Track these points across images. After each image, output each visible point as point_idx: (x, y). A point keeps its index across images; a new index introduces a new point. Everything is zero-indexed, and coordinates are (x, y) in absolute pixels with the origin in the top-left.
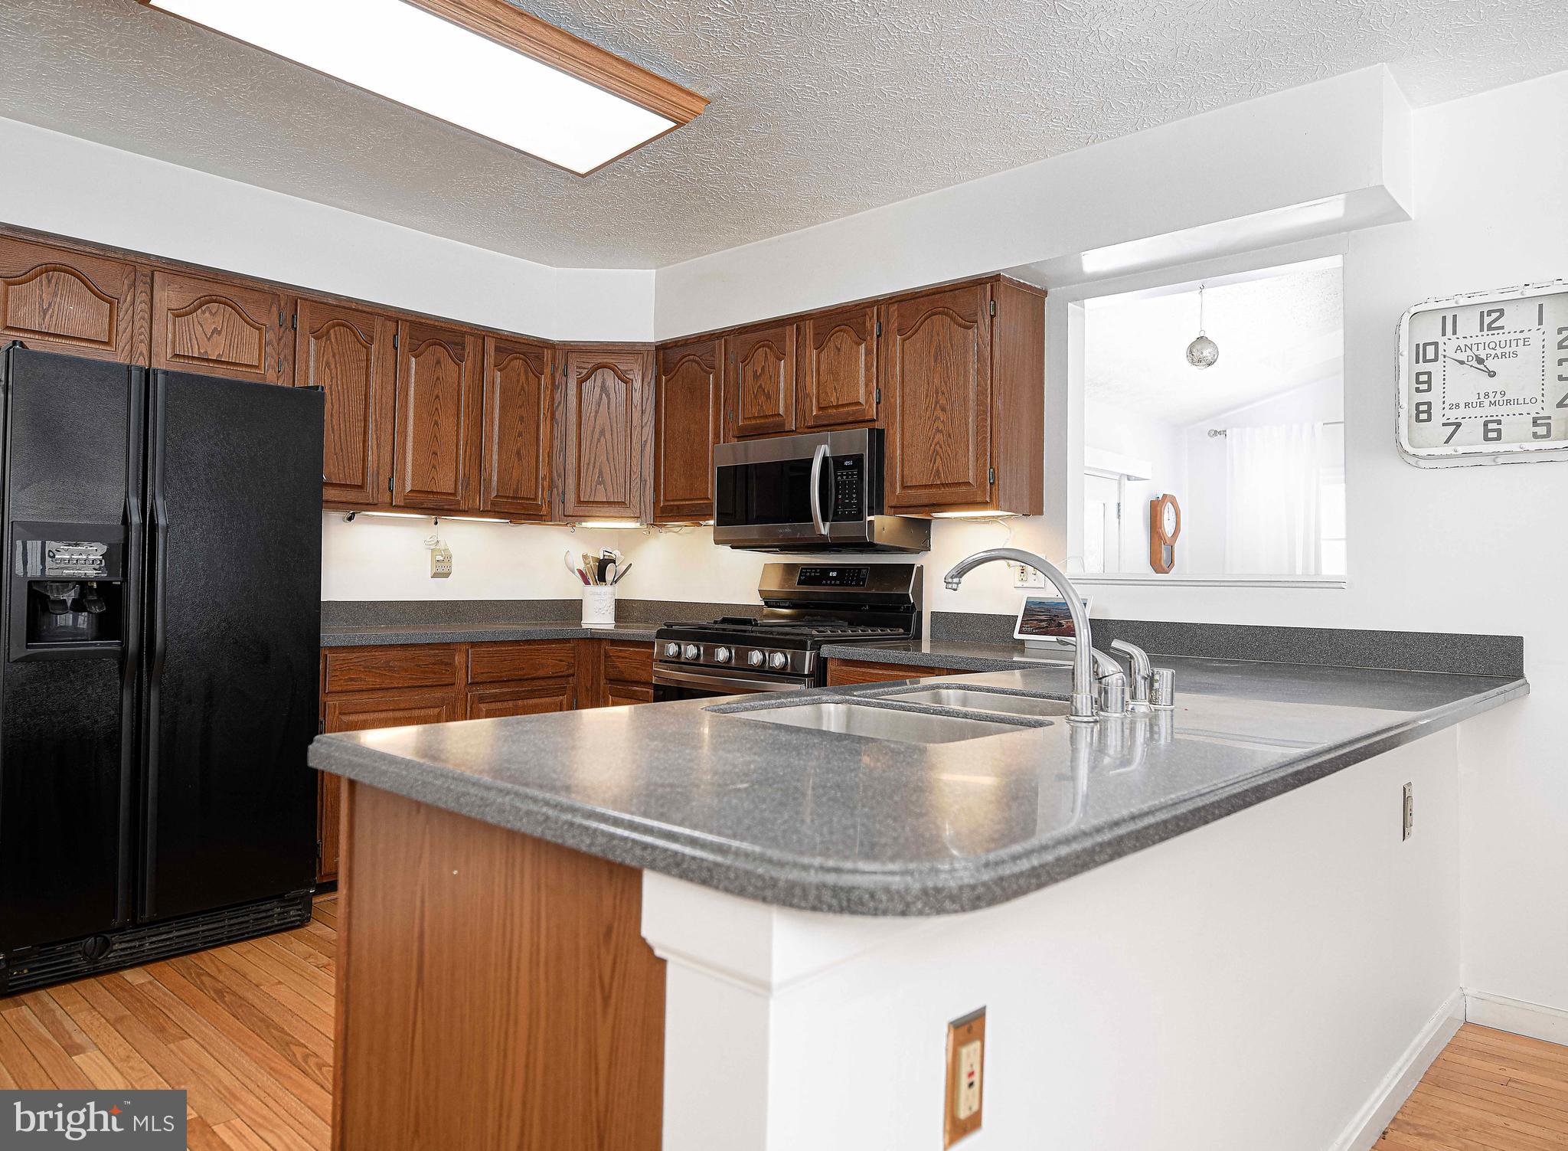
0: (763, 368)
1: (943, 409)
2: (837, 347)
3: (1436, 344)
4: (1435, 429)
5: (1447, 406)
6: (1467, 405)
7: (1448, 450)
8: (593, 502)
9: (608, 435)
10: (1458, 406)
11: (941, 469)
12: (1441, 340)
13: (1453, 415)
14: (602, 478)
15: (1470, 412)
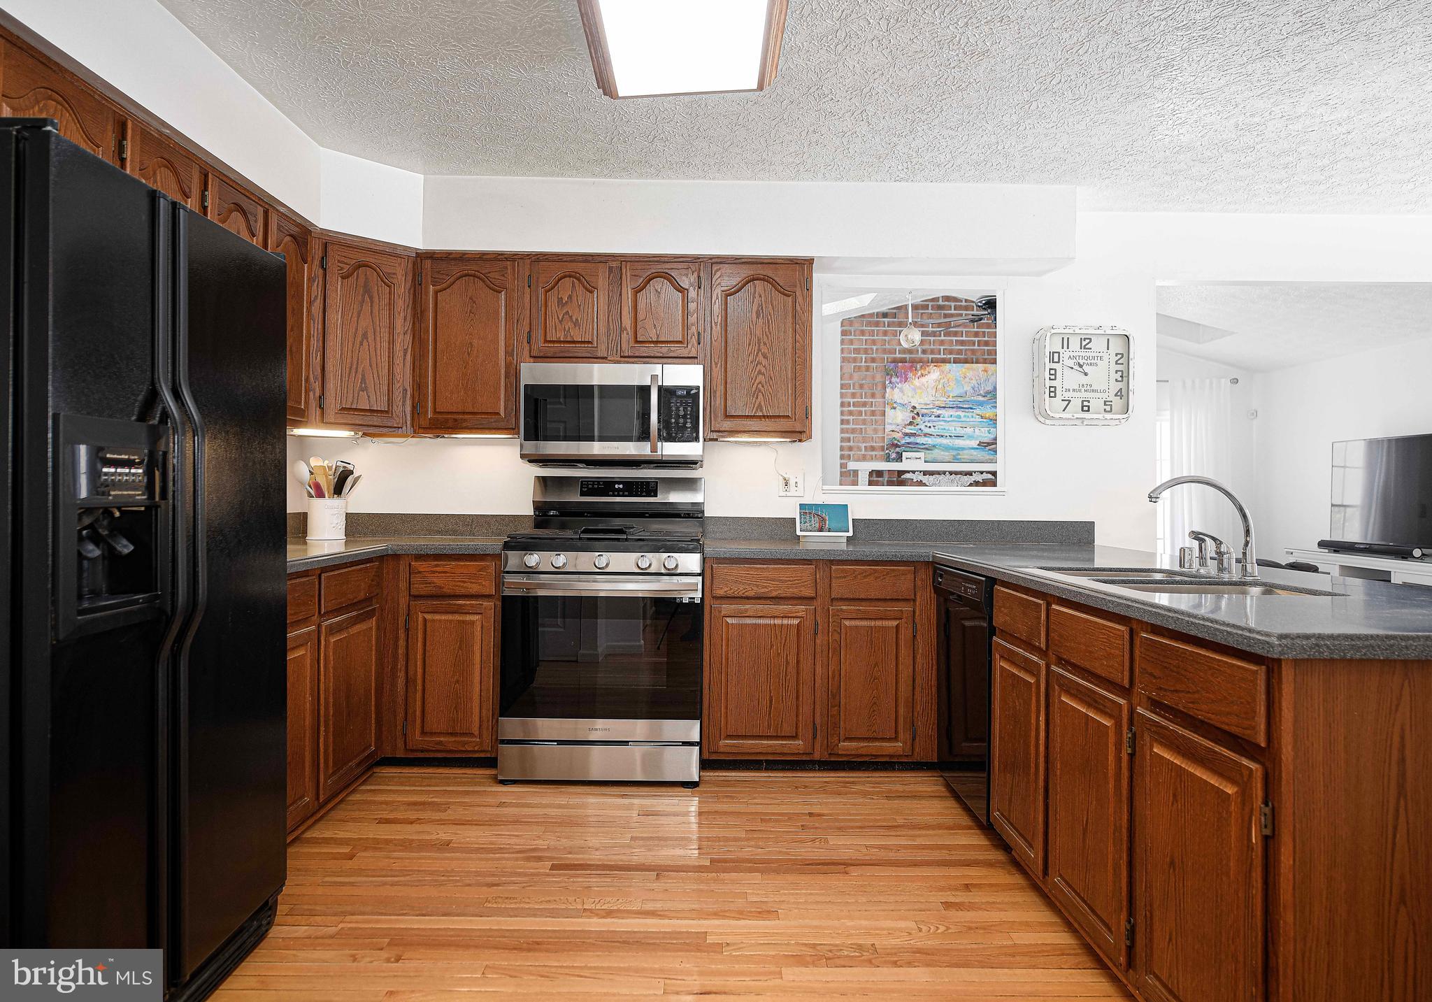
0: (570, 297)
1: (765, 357)
2: (657, 291)
3: (1059, 353)
4: (1058, 403)
5: (1064, 390)
6: (1074, 390)
7: (1064, 415)
8: (356, 409)
9: (371, 338)
10: (1069, 390)
11: (763, 403)
12: (1061, 351)
13: (1067, 395)
14: (365, 384)
15: (1075, 394)
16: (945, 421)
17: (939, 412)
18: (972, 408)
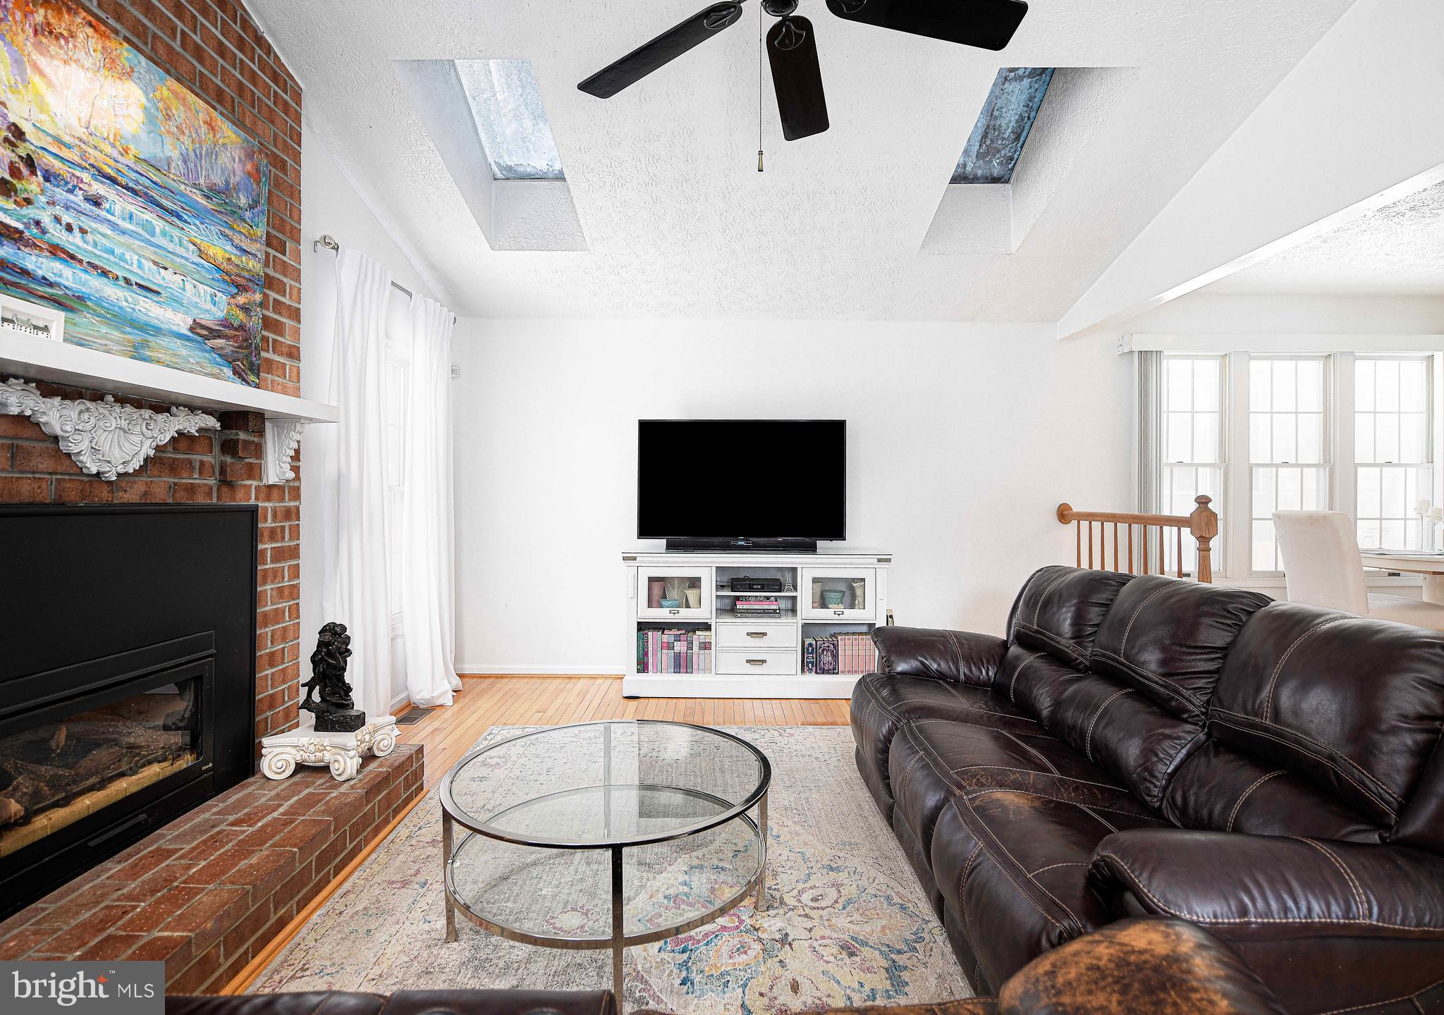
16: (114, 226)
17: (98, 188)
18: (179, 217)
